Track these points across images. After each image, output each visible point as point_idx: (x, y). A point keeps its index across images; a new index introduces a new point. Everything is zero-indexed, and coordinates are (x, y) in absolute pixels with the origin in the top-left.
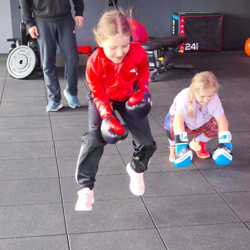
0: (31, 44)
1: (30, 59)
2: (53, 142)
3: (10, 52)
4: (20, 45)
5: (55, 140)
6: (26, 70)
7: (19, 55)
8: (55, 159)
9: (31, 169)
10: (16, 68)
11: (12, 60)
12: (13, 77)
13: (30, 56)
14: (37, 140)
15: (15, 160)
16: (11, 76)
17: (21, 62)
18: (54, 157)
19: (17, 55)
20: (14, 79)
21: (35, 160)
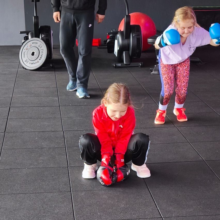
0: (43, 36)
1: (42, 51)
2: (63, 132)
3: (22, 44)
4: (32, 37)
5: (65, 130)
6: (38, 62)
7: (31, 46)
8: (65, 148)
9: (41, 158)
10: (28, 59)
11: (24, 52)
12: (25, 69)
13: (42, 48)
14: (47, 130)
15: (25, 150)
16: (23, 67)
17: (33, 54)
18: (63, 147)
19: (29, 47)
20: (26, 70)
21: (46, 149)
